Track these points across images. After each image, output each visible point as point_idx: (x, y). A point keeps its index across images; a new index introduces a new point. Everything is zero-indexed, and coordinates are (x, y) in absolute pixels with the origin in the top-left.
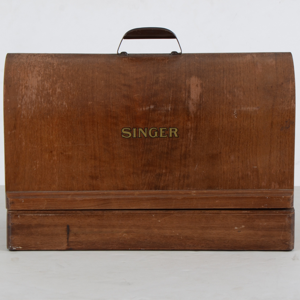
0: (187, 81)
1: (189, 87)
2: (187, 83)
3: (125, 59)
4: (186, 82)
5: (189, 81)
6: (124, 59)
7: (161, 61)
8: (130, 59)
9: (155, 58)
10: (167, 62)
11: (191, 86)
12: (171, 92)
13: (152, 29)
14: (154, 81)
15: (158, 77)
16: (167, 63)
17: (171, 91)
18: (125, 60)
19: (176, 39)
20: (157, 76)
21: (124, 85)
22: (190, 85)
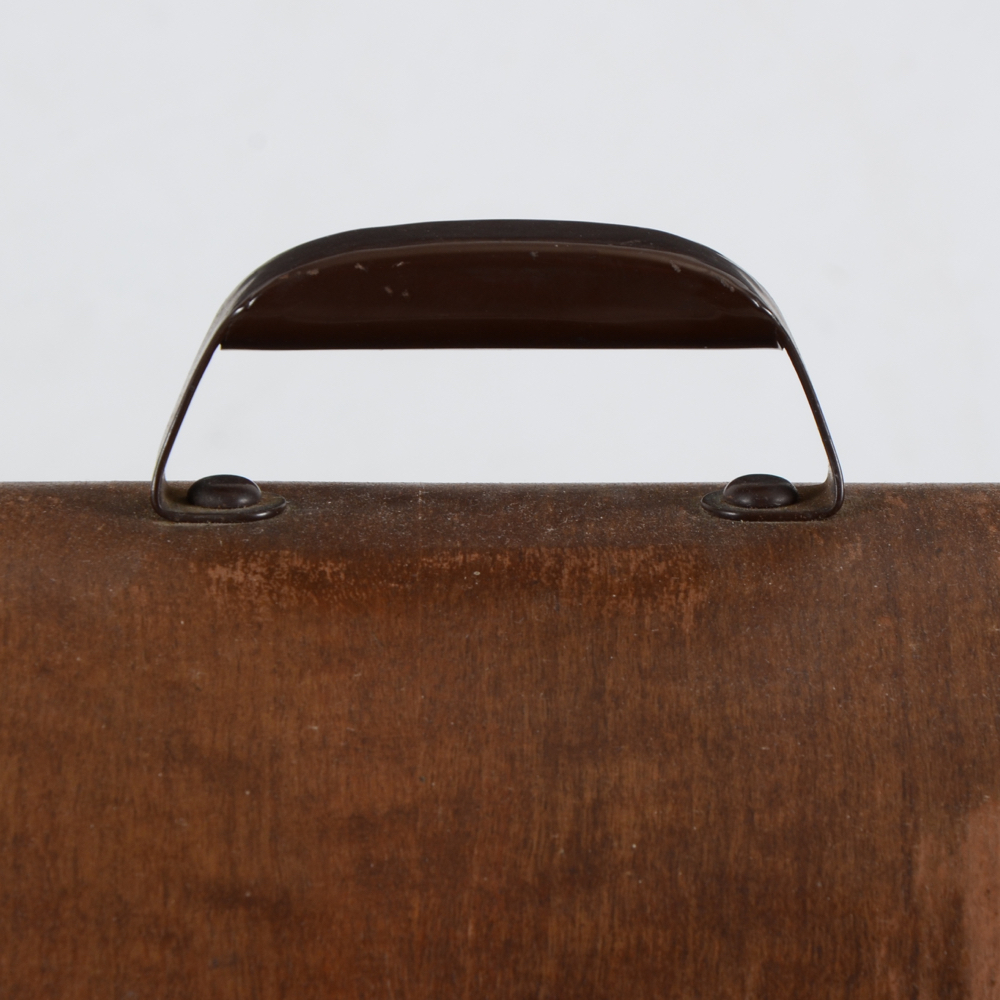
0: (923, 851)
1: (954, 927)
2: (921, 874)
3: (239, 576)
4: (909, 865)
5: (952, 852)
6: (219, 572)
7: (630, 606)
8: (294, 571)
9: (560, 560)
10: (698, 615)
11: (970, 910)
12: (750, 981)
13: (534, 246)
14: (553, 848)
15: (598, 804)
16: (687, 626)
17: (753, 974)
18: (232, 587)
19: (780, 355)
20: (589, 796)
21: (225, 897)
22: (957, 902)
